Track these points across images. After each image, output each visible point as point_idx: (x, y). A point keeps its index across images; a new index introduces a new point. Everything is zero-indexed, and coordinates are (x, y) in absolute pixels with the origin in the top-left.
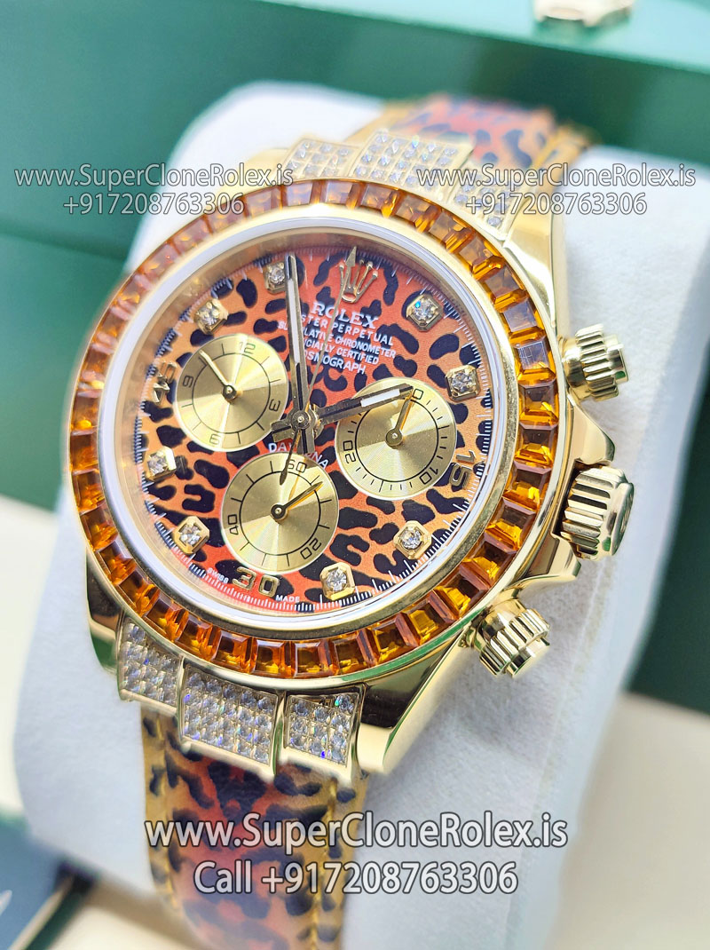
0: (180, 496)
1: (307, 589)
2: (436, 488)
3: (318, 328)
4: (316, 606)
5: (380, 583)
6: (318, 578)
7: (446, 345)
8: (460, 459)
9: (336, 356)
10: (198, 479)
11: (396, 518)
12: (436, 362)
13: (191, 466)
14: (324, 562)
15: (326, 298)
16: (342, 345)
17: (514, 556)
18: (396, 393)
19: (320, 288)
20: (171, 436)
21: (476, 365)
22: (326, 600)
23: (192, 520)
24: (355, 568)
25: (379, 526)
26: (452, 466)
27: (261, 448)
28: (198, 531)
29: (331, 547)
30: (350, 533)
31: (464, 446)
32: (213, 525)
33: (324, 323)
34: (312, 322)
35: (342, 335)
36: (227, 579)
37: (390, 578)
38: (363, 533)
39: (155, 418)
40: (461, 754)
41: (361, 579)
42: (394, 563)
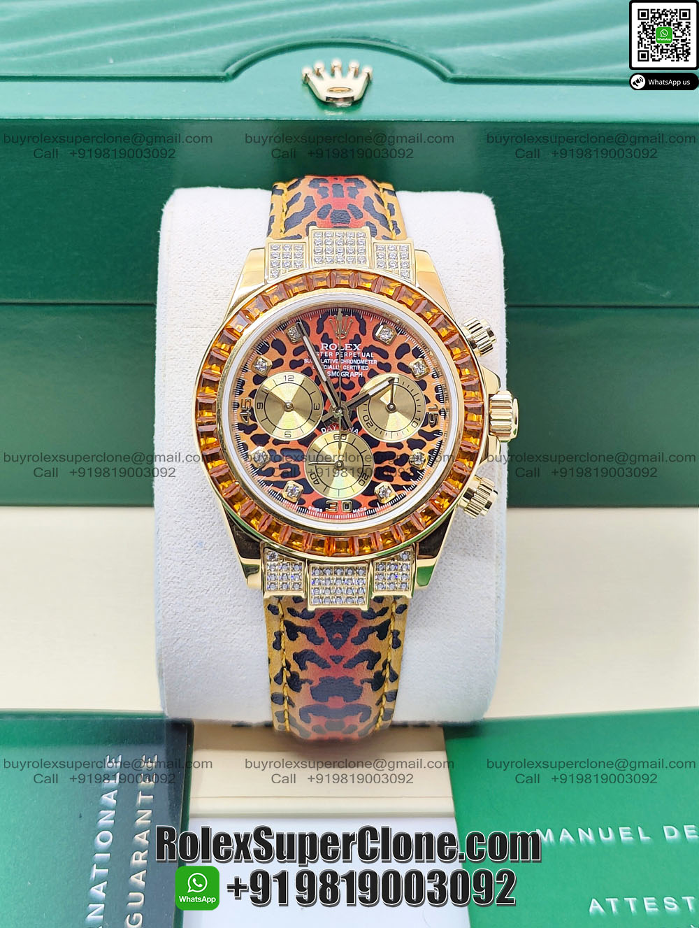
0: (278, 472)
1: (368, 501)
2: (422, 428)
3: (328, 358)
4: (377, 509)
5: (407, 487)
6: (373, 494)
7: (403, 350)
8: (430, 410)
9: (344, 370)
10: (285, 460)
11: (406, 450)
12: (400, 361)
13: (278, 453)
14: (373, 484)
15: (326, 339)
16: (345, 364)
17: (478, 453)
18: (387, 383)
19: (322, 334)
20: (262, 440)
21: (423, 357)
22: (381, 505)
23: (291, 483)
24: (392, 483)
25: (398, 457)
26: (427, 415)
27: (317, 432)
28: (297, 488)
29: (375, 475)
30: (382, 465)
31: (429, 402)
32: (303, 482)
33: (331, 354)
34: (324, 355)
35: (343, 358)
36: (321, 510)
37: (413, 482)
38: (390, 463)
39: (247, 432)
40: (450, 567)
41: (397, 488)
42: (412, 474)
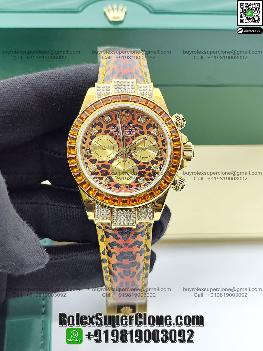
0: (100, 173)
1: (136, 185)
2: (156, 156)
4: (139, 188)
6: (137, 182)
8: (160, 149)
9: (126, 134)
10: (103, 169)
11: (150, 165)
12: (148, 130)
14: (137, 178)
16: (126, 131)
17: (178, 166)
18: (143, 139)
20: (94, 161)
21: (157, 129)
22: (141, 186)
24: (145, 178)
25: (147, 167)
26: (159, 151)
27: (115, 158)
28: (107, 180)
29: (138, 175)
30: (141, 171)
31: (159, 146)
32: (110, 177)
35: (125, 129)
36: (117, 188)
37: (153, 177)
38: (144, 170)
39: (88, 158)
41: (147, 180)
42: (153, 174)
